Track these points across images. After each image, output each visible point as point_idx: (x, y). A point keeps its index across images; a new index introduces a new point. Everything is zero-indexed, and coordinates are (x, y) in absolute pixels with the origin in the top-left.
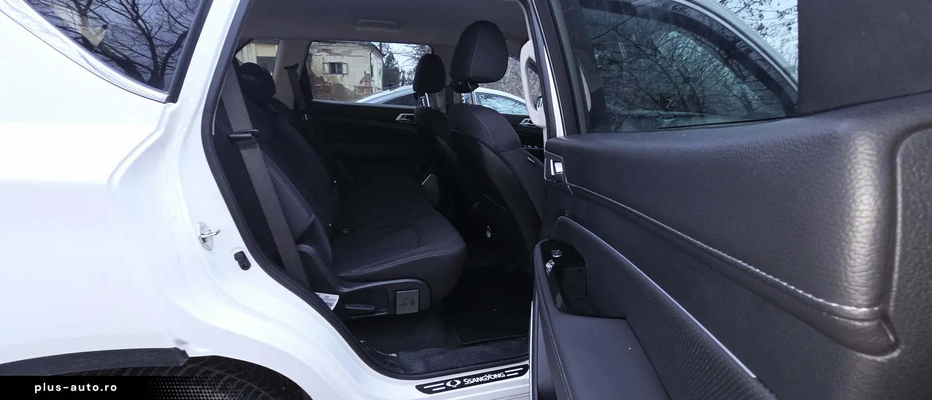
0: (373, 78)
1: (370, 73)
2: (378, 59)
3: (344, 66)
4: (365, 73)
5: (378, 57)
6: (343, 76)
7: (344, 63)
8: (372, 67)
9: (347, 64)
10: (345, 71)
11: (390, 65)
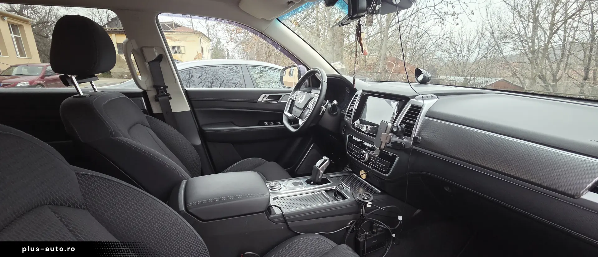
0: (203, 55)
1: (201, 52)
2: (206, 43)
3: (182, 48)
4: (197, 52)
5: (207, 41)
6: (182, 55)
7: (182, 46)
8: (202, 48)
9: (184, 46)
10: (183, 52)
11: (218, 47)
